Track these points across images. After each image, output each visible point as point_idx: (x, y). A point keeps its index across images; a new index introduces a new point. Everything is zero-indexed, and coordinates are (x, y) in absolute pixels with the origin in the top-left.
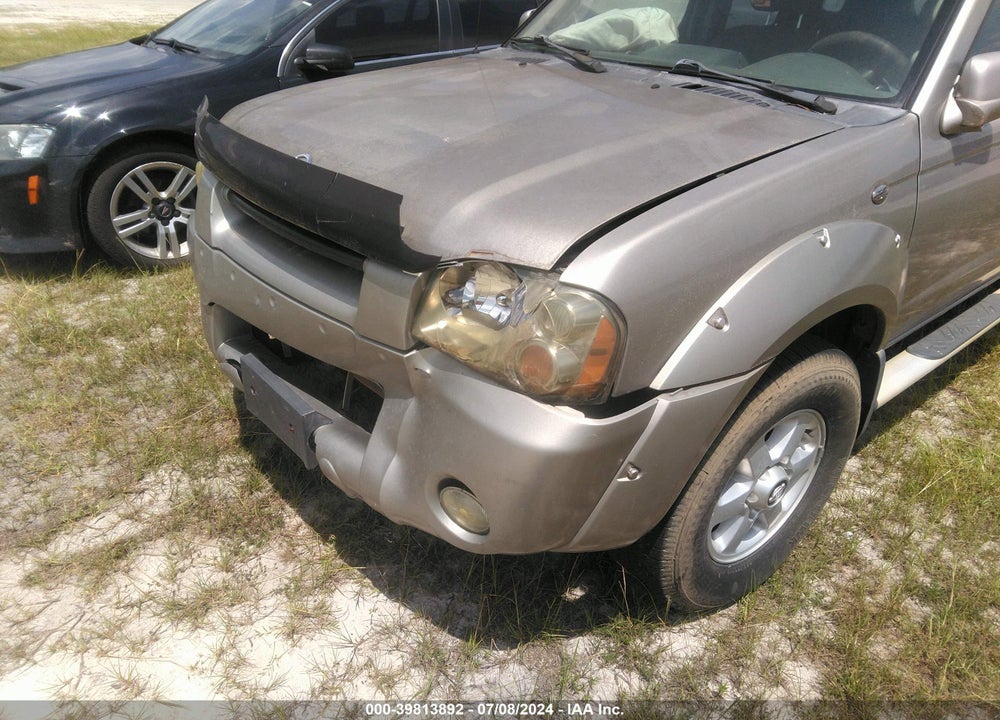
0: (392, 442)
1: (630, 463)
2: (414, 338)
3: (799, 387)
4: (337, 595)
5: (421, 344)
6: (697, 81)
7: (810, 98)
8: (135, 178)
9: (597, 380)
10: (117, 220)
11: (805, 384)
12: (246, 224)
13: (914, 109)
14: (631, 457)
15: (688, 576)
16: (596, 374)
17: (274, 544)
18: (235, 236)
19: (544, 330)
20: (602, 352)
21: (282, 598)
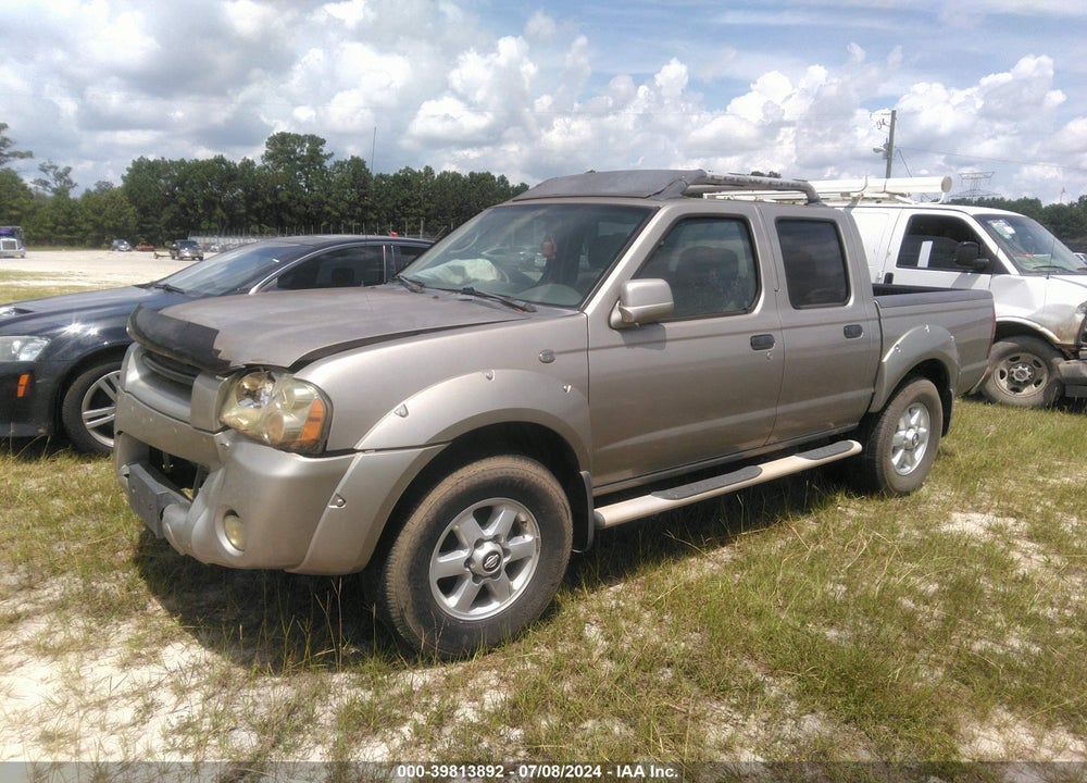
0: (207, 502)
1: (337, 495)
2: (221, 422)
3: (485, 473)
4: (169, 649)
5: (226, 428)
6: (472, 297)
7: (522, 304)
8: (108, 381)
9: (313, 437)
10: (87, 413)
11: (492, 472)
12: (153, 377)
13: (586, 311)
14: (338, 491)
15: (410, 609)
16: (313, 433)
17: (134, 620)
18: (142, 384)
19: (282, 404)
20: (317, 420)
21: (126, 647)
